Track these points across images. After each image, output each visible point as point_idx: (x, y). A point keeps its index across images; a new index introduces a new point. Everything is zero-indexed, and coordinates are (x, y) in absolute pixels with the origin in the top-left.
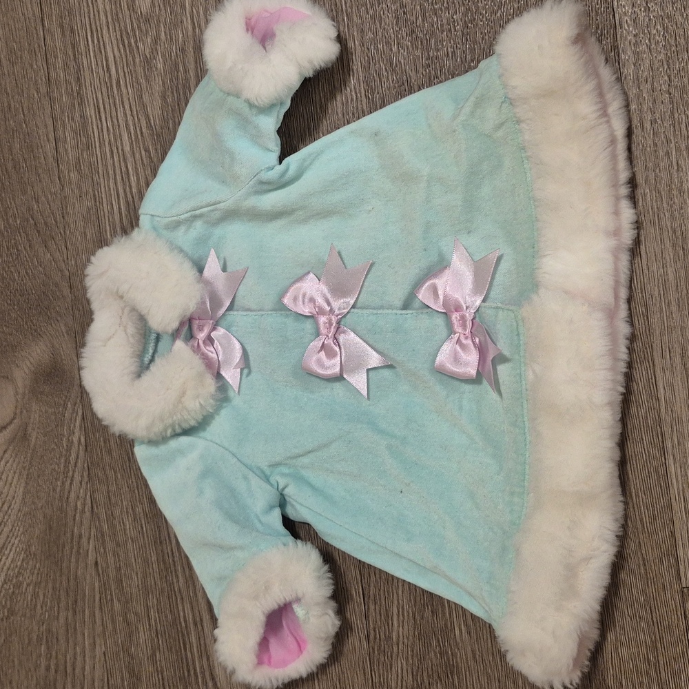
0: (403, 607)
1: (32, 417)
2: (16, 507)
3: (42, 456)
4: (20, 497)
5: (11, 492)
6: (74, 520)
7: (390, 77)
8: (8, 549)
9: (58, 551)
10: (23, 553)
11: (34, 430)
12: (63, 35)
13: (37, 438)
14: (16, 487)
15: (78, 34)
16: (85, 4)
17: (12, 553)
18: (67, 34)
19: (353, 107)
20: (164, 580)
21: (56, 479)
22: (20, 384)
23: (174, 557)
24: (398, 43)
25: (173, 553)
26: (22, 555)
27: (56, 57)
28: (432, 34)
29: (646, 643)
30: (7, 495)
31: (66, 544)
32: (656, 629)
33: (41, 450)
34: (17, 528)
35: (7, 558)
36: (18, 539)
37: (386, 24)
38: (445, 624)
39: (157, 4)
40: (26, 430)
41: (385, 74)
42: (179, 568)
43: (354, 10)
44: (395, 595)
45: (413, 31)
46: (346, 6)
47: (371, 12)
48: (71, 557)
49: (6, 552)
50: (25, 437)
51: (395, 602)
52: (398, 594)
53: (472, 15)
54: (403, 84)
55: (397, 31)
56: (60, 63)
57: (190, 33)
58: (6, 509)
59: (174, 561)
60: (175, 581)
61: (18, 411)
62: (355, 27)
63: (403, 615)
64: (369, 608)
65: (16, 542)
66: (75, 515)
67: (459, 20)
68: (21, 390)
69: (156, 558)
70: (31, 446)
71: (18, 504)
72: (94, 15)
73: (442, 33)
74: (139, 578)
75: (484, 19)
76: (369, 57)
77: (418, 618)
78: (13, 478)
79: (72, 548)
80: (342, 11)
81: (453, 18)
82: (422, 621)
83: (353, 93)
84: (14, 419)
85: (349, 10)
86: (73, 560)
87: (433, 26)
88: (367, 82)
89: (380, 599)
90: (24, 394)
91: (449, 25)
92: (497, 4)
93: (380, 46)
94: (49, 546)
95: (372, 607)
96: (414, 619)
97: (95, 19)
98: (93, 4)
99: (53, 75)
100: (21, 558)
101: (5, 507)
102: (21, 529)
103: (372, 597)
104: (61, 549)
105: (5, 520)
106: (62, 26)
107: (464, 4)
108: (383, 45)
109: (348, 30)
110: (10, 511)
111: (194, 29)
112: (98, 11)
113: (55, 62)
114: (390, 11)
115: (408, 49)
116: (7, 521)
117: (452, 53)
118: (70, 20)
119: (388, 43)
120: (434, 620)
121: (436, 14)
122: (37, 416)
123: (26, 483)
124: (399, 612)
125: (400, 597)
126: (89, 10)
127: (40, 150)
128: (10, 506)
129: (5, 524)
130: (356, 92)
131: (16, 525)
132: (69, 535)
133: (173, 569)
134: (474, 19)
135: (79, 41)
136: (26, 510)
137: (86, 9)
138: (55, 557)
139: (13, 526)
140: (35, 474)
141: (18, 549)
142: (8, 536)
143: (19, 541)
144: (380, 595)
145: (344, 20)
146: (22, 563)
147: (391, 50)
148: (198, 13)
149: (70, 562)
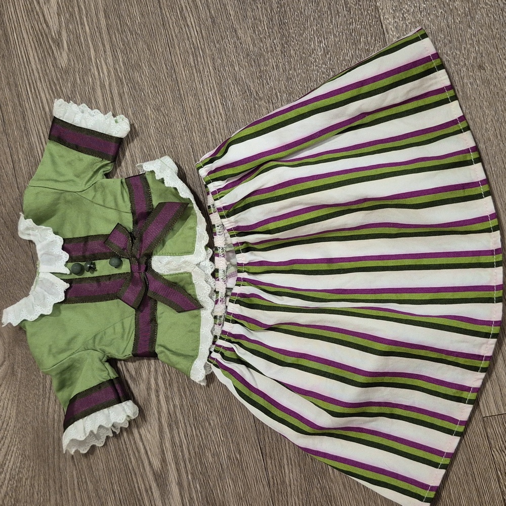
0: (291, 459)
1: (17, 359)
2: (12, 424)
3: (26, 386)
4: (14, 417)
5: (8, 414)
6: (54, 428)
7: (236, 88)
8: (10, 456)
9: (45, 452)
10: (20, 456)
11: (19, 367)
12: (10, 90)
13: (22, 373)
14: (11, 410)
15: (21, 87)
16: (23, 66)
17: (13, 457)
18: (13, 88)
19: (214, 112)
20: (121, 462)
21: (38, 401)
22: (6, 336)
23: (126, 445)
24: (239, 64)
25: (125, 442)
26: (20, 458)
27: (7, 105)
28: (261, 55)
29: (463, 460)
30: (5, 417)
31: (50, 447)
32: (469, 450)
33: (26, 380)
34: (15, 440)
35: (9, 462)
36: (16, 446)
37: (229, 53)
38: (322, 467)
39: (72, 60)
40: (13, 368)
41: (232, 86)
42: (130, 452)
43: (206, 46)
44: (284, 450)
45: (248, 55)
46: (200, 44)
47: (218, 46)
48: (54, 455)
49: (9, 458)
50: (13, 373)
51: (285, 456)
52: (286, 450)
53: (286, 38)
54: (246, 91)
55: (237, 56)
56: (10, 109)
57: (97, 77)
58: (5, 427)
59: (126, 448)
60: (129, 461)
61: (7, 355)
62: (208, 57)
63: (292, 465)
64: (267, 463)
65: (15, 449)
66: (54, 424)
67: (278, 43)
68: (7, 341)
69: (114, 447)
70: (18, 380)
71: (13, 422)
72: (30, 73)
73: (267, 54)
74: (104, 463)
75: (295, 41)
76: (220, 77)
77: (302, 465)
78: (8, 404)
79: (54, 449)
80: (198, 47)
81: (273, 42)
82: (305, 467)
83: (213, 102)
84: (4, 361)
85: (203, 47)
86: (56, 457)
87: (261, 49)
88: (221, 93)
89: (274, 455)
90: (9, 343)
91: (272, 47)
92: (302, 29)
93: (227, 68)
94: (38, 450)
95: (269, 462)
96: (300, 466)
97: (31, 75)
98: (28, 66)
99: (6, 117)
100: (19, 460)
101: (5, 426)
102: (17, 440)
103: (268, 454)
104: (46, 450)
105: (5, 435)
106: (9, 84)
107: (280, 32)
108: (229, 67)
109: (204, 60)
110: (8, 428)
111: (99, 73)
112: (32, 70)
113: (7, 109)
114: (230, 43)
115: (246, 67)
116: (7, 435)
117: (276, 66)
118: (14, 79)
119: (232, 66)
120: (313, 465)
121: (262, 41)
122: (20, 357)
123: (18, 406)
124: (288, 462)
125: (288, 452)
126: (27, 70)
127: (3, 171)
128: (8, 424)
129: (6, 438)
130: (214, 102)
131: (13, 437)
132: (51, 439)
133: (126, 454)
134: (288, 41)
135: (22, 92)
136: (19, 425)
137: (24, 70)
138: (43, 457)
139: (11, 438)
140: (23, 398)
141: (16, 455)
142: (9, 446)
143: (17, 449)
144: (273, 452)
145: (200, 53)
146: (20, 463)
147: (235, 69)
148: (100, 62)
149: (54, 458)
